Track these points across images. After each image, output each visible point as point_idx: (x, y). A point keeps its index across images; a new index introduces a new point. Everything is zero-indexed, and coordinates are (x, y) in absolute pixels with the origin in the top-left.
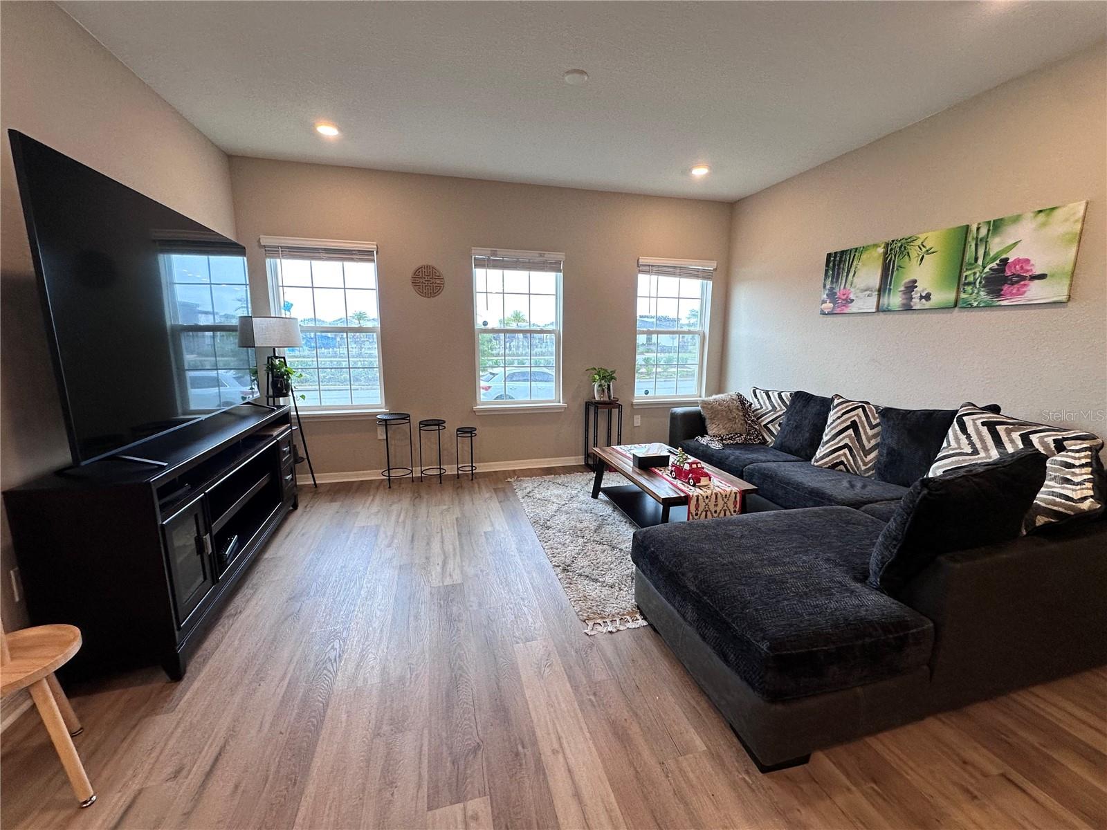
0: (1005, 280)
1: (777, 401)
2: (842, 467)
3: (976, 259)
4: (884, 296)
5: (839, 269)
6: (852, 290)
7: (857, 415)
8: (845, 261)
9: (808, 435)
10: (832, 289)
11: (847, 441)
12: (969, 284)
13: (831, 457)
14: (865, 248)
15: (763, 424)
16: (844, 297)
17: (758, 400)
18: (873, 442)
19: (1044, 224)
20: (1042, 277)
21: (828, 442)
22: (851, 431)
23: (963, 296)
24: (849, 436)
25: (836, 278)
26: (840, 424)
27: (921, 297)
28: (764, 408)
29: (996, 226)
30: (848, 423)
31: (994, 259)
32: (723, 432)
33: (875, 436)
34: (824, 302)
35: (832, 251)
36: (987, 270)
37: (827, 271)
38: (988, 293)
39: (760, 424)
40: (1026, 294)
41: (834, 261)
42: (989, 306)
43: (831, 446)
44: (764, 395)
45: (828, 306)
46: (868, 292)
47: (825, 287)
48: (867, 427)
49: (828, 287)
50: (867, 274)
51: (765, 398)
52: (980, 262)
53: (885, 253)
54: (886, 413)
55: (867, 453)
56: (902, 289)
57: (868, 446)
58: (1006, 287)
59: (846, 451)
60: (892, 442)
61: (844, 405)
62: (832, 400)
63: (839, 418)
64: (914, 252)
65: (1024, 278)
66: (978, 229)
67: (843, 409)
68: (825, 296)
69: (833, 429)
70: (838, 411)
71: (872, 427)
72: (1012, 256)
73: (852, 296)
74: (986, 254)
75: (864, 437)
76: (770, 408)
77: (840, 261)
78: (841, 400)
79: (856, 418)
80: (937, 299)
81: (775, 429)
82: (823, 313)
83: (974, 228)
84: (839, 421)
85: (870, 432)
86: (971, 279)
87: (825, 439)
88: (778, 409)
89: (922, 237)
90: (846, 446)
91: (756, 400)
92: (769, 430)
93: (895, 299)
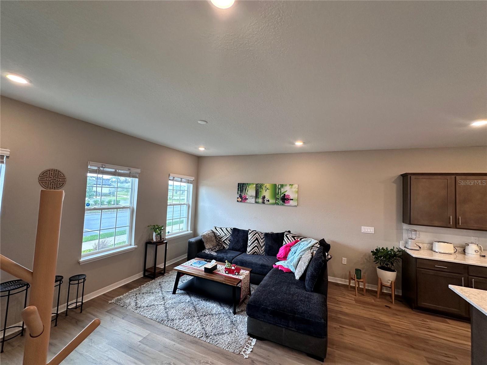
0: (285, 199)
1: (226, 232)
2: (256, 253)
3: (279, 193)
4: (257, 199)
5: (242, 188)
6: (247, 196)
7: (257, 236)
8: (244, 187)
9: (242, 243)
10: (240, 195)
11: (256, 244)
12: (278, 199)
13: (253, 250)
14: (250, 184)
15: (222, 241)
16: (245, 198)
17: (218, 232)
18: (263, 244)
19: (291, 188)
20: (292, 200)
21: (250, 245)
22: (256, 241)
23: (277, 202)
24: (256, 243)
25: (242, 191)
26: (253, 239)
27: (267, 201)
28: (222, 235)
29: (282, 186)
30: (255, 238)
31: (282, 194)
32: (211, 247)
33: (263, 242)
34: (238, 198)
35: (240, 183)
36: (281, 196)
37: (238, 189)
38: (282, 202)
39: (221, 241)
40: (290, 203)
41: (241, 186)
42: (283, 205)
43: (252, 247)
44: (220, 229)
45: (240, 199)
46: (252, 197)
47: (238, 193)
48: (261, 239)
49: (239, 193)
50: (251, 192)
51: (221, 231)
52: (280, 194)
53: (256, 187)
54: (266, 235)
55: (262, 247)
56: (262, 198)
57: (262, 245)
58: (286, 201)
59: (256, 248)
60: (270, 243)
61: (253, 233)
62: (248, 231)
63: (252, 237)
64: (264, 188)
65: (289, 199)
66: (278, 186)
67: (252, 234)
68: (238, 196)
69: (251, 241)
70: (252, 235)
71: (262, 239)
72: (286, 194)
73: (247, 198)
74: (281, 192)
75: (260, 242)
76: (224, 235)
77: (243, 186)
78: (251, 231)
79: (257, 237)
80: (271, 201)
81: (228, 242)
82: (238, 201)
83: (277, 185)
84: (253, 238)
85: (262, 241)
86: (278, 198)
87: (249, 244)
88: (227, 235)
89: (266, 184)
90: (256, 246)
91: (217, 232)
92: (225, 243)
93: (260, 200)
